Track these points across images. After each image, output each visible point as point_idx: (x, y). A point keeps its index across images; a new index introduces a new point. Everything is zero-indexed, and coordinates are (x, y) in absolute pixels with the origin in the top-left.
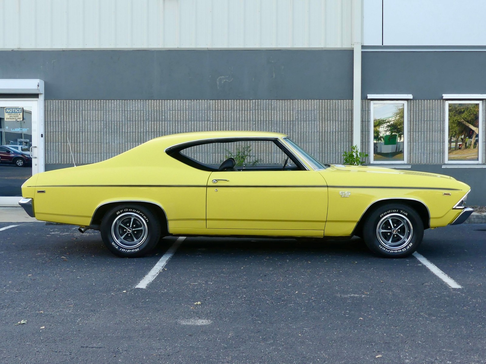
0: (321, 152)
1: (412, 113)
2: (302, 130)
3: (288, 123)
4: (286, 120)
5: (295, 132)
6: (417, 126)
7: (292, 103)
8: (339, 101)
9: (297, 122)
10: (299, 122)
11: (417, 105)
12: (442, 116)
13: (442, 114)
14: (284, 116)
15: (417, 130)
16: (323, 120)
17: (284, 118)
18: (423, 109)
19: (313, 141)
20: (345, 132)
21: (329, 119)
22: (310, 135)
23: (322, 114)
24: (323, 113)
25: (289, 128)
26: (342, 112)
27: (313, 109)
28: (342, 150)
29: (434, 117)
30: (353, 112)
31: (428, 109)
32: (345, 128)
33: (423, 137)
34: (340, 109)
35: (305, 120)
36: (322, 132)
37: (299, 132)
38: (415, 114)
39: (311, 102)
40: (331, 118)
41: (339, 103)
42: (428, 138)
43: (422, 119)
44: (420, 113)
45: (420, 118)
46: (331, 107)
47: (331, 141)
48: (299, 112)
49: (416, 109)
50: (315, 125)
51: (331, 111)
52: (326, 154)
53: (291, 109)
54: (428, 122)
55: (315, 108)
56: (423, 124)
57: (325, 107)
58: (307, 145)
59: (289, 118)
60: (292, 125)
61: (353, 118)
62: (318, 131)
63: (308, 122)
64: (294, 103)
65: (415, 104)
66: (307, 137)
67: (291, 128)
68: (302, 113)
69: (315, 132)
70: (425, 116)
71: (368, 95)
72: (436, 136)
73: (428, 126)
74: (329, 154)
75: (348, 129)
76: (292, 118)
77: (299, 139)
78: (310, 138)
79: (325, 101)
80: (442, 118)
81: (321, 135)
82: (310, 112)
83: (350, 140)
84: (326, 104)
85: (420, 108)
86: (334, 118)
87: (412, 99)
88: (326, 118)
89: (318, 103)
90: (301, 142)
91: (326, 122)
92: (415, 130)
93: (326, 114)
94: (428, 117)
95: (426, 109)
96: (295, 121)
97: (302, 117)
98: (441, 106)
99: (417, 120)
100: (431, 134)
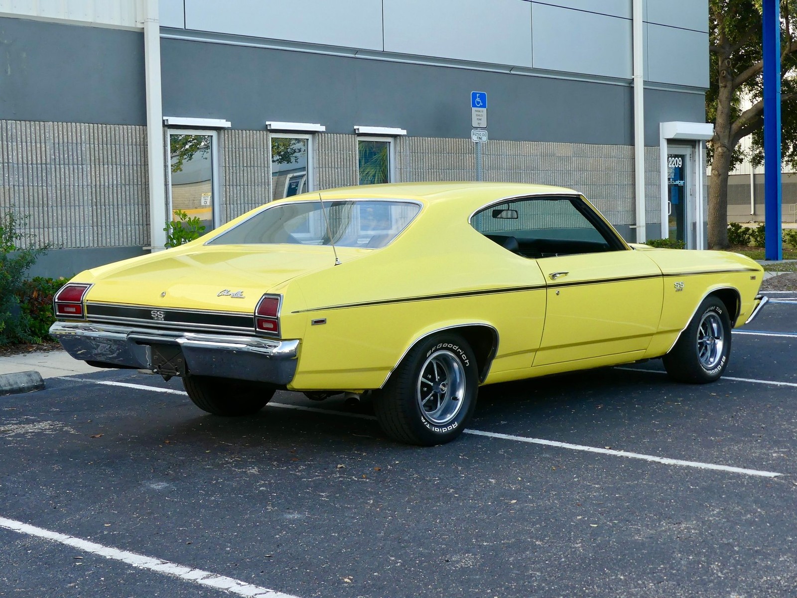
0: (95, 224)
1: (227, 153)
2: (63, 182)
3: (37, 167)
4: (35, 162)
5: (51, 186)
6: (235, 175)
7: (42, 128)
8: (121, 127)
9: (53, 166)
10: (58, 166)
11: (234, 139)
13: (266, 155)
14: (29, 154)
15: (235, 184)
16: (97, 163)
17: (30, 158)
18: (241, 146)
19: (81, 204)
20: (131, 186)
21: (106, 160)
22: (76, 192)
23: (94, 151)
24: (97, 149)
25: (40, 179)
26: (126, 148)
27: (79, 141)
28: (129, 219)
29: (255, 159)
30: (142, 149)
31: (248, 147)
32: (131, 178)
33: (242, 195)
34: (122, 142)
35: (67, 163)
36: (96, 185)
37: (58, 186)
38: (230, 154)
39: (76, 127)
40: (110, 160)
41: (121, 131)
42: (250, 197)
43: (241, 164)
44: (237, 152)
45: (238, 162)
46: (109, 139)
47: (111, 203)
48: (57, 146)
49: (232, 146)
50: (85, 173)
51: (109, 146)
52: (104, 229)
53: (43, 141)
54: (249, 168)
55: (83, 140)
56: (242, 172)
57: (98, 138)
58: (73, 210)
59: (39, 158)
60: (45, 171)
61: (143, 159)
62: (89, 183)
63: (71, 167)
64: (47, 128)
65: (230, 136)
66: (72, 196)
67: (44, 178)
68: (61, 148)
69: (85, 187)
70: (245, 158)
71: (165, 118)
72: (260, 193)
73: (249, 176)
74: (108, 227)
75: (136, 181)
76: (44, 158)
77: (59, 200)
78: (77, 198)
79: (98, 126)
80: (266, 162)
81: (94, 192)
82: (74, 147)
83: (140, 200)
84: (100, 132)
85: (237, 144)
86: (114, 159)
87: (228, 129)
88: (101, 158)
89: (87, 130)
90: (61, 206)
91: (101, 166)
92: (231, 183)
93: (101, 152)
94: (249, 159)
95: (245, 146)
96: (51, 164)
97: (62, 156)
98: (265, 141)
99: (234, 165)
100: (253, 190)
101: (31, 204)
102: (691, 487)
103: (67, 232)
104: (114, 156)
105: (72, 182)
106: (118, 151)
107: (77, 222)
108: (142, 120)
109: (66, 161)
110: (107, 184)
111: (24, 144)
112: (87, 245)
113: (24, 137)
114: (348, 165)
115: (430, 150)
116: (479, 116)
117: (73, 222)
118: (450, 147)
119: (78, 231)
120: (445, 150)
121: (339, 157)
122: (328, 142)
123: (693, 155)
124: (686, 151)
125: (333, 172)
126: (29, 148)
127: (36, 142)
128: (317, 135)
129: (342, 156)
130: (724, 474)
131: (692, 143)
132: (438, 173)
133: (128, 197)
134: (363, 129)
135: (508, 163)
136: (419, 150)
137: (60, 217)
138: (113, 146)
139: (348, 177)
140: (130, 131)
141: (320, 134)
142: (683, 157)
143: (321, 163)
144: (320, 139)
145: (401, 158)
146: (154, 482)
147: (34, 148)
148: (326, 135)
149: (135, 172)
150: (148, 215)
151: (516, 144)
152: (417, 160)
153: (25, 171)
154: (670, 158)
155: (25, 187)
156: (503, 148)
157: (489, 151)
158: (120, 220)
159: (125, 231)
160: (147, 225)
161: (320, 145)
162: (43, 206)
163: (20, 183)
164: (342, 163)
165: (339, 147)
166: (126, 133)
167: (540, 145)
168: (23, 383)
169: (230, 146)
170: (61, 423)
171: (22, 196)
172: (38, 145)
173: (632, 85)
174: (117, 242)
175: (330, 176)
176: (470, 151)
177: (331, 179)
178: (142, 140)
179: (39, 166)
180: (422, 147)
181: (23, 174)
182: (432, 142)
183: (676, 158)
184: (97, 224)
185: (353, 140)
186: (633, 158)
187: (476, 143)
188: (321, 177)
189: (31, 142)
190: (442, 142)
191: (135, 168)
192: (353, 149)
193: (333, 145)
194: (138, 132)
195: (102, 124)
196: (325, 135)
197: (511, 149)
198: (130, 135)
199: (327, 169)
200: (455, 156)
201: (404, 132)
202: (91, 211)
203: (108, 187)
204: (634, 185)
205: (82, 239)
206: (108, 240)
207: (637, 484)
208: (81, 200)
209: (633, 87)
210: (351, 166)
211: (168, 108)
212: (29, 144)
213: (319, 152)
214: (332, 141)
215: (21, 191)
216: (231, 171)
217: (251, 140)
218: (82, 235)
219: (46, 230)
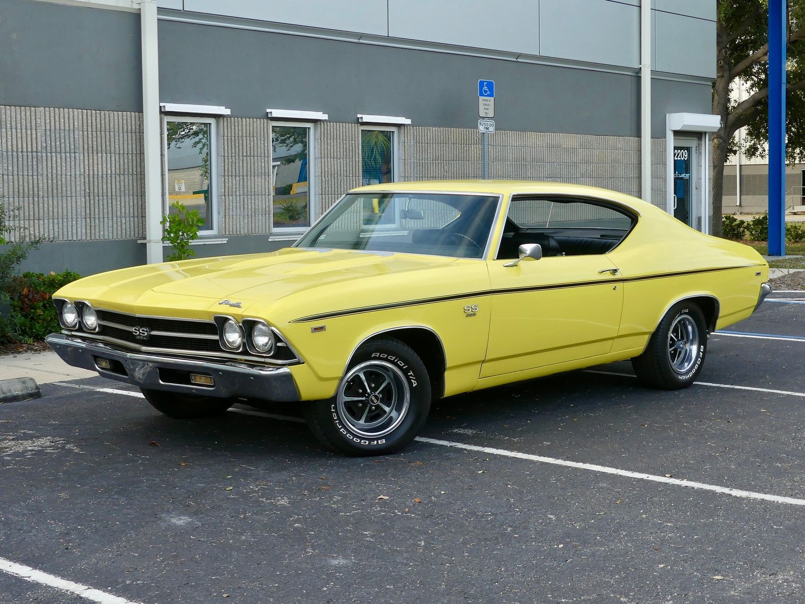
0: (88, 216)
1: (226, 142)
2: (54, 171)
3: (27, 155)
4: (25, 150)
5: (42, 175)
6: (234, 164)
7: (33, 114)
8: (116, 113)
9: (44, 154)
10: (49, 154)
11: (233, 127)
12: (266, 148)
13: (266, 145)
14: (19, 142)
15: (234, 174)
16: (90, 151)
17: (20, 146)
18: (240, 134)
19: (74, 194)
20: (126, 176)
21: (99, 149)
22: (68, 182)
23: (88, 138)
24: (90, 136)
25: (30, 168)
26: (121, 136)
27: (72, 128)
28: (123, 211)
29: (256, 149)
30: (138, 137)
31: (248, 135)
32: (126, 167)
33: (241, 186)
34: (117, 130)
35: (59, 151)
36: (89, 175)
37: (50, 175)
38: (229, 143)
39: (69, 113)
40: (104, 148)
41: (116, 118)
42: (249, 188)
43: (241, 154)
44: (237, 141)
45: (237, 151)
46: (103, 126)
47: (105, 194)
48: (48, 133)
49: (231, 134)
50: (77, 162)
51: (103, 133)
52: (97, 221)
53: (34, 127)
54: (248, 158)
55: (76, 126)
56: (241, 162)
57: (92, 125)
58: (65, 201)
59: (29, 146)
60: (36, 160)
61: (138, 148)
62: (82, 173)
63: (63, 155)
64: (38, 114)
65: (229, 124)
66: (64, 186)
67: (35, 167)
68: (53, 135)
69: (77, 176)
70: (245, 147)
71: (162, 104)
72: (260, 184)
73: (249, 166)
74: (101, 219)
75: (131, 170)
76: (34, 145)
77: (50, 190)
78: (69, 188)
79: (91, 112)
80: (266, 152)
81: (87, 181)
82: (66, 135)
83: (135, 191)
84: (94, 118)
85: (237, 132)
86: (108, 148)
87: (227, 116)
88: (95, 146)
89: (80, 116)
90: (53, 197)
91: (95, 154)
92: (230, 174)
93: (95, 139)
94: (248, 149)
95: (244, 135)
96: (42, 152)
97: (53, 144)
98: (266, 130)
99: (234, 155)
100: (253, 181)
101: (21, 195)
102: (775, 527)
103: (58, 224)
104: (108, 143)
105: (64, 172)
106: (112, 139)
107: (69, 214)
108: (139, 107)
109: (58, 149)
110: (100, 173)
111: (14, 130)
112: (79, 238)
113: (14, 123)
114: (351, 155)
115: (434, 140)
116: (486, 106)
117: (65, 213)
118: (455, 137)
119: (70, 223)
120: (450, 140)
121: (342, 146)
122: (330, 131)
123: (699, 147)
124: (692, 143)
125: (336, 163)
126: (19, 135)
127: (26, 129)
128: (319, 123)
129: (345, 146)
131: (698, 135)
132: (442, 165)
133: (122, 187)
134: (367, 118)
135: (513, 155)
136: (423, 140)
137: (51, 209)
138: (107, 133)
139: (351, 168)
140: (125, 118)
141: (322, 123)
142: (688, 149)
143: (323, 153)
144: (322, 128)
145: (405, 148)
146: (174, 516)
147: (24, 135)
148: (329, 123)
149: (130, 161)
150: (143, 207)
151: (522, 135)
152: (421, 151)
153: (15, 160)
154: (676, 151)
155: (14, 176)
156: (508, 139)
157: (495, 142)
158: (114, 212)
159: (119, 224)
160: (142, 217)
161: (322, 134)
162: (33, 196)
163: (9, 171)
164: (345, 153)
165: (341, 137)
166: (121, 120)
167: (546, 136)
168: (17, 390)
169: (229, 135)
170: (62, 439)
171: (11, 187)
172: (29, 132)
173: (639, 75)
174: (111, 235)
175: (332, 167)
176: (475, 142)
177: (333, 169)
178: (138, 127)
179: (30, 154)
180: (426, 137)
181: (13, 162)
182: (437, 133)
183: (682, 151)
184: (90, 216)
185: (356, 129)
186: (640, 150)
187: (484, 133)
188: (323, 167)
189: (21, 129)
190: (447, 132)
191: (130, 158)
192: (356, 139)
193: (335, 134)
194: (133, 119)
195: (95, 110)
196: (327, 124)
197: (516, 140)
198: (125, 122)
199: (329, 159)
200: (460, 147)
201: (408, 122)
202: (84, 202)
203: (102, 177)
204: (640, 177)
205: (74, 231)
206: (102, 233)
207: (713, 523)
208: (74, 191)
209: (641, 77)
210: (354, 156)
211: (165, 94)
212: (19, 131)
213: (321, 141)
214: (335, 130)
215: (11, 180)
216: (230, 160)
217: (251, 128)
218: (74, 227)
219: (36, 221)
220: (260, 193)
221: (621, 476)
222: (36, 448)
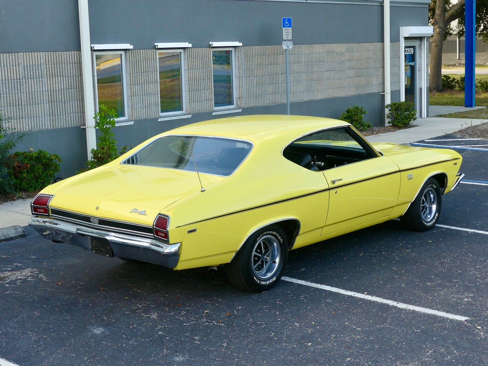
1: (131, 65)
2: (30, 90)
3: (14, 82)
4: (13, 78)
5: (23, 93)
6: (136, 78)
7: (17, 57)
8: (65, 53)
9: (24, 80)
10: (27, 80)
11: (135, 56)
12: (155, 67)
13: (155, 64)
14: (9, 74)
15: (136, 83)
16: (51, 76)
17: (9, 76)
18: (139, 60)
19: (42, 102)
20: (73, 89)
21: (56, 74)
22: (39, 95)
23: (49, 69)
24: (50, 67)
25: (16, 89)
26: (69, 66)
27: (39, 63)
28: (72, 110)
29: (149, 67)
30: (79, 66)
31: (144, 60)
32: (72, 84)
33: (141, 90)
34: (66, 62)
35: (33, 78)
36: (51, 90)
37: (28, 92)
38: (133, 65)
39: (37, 55)
40: (59, 74)
41: (65, 56)
42: (146, 91)
43: (140, 71)
44: (137, 64)
45: (138, 70)
46: (58, 61)
47: (60, 101)
48: (26, 67)
49: (134, 60)
50: (44, 83)
51: (58, 65)
52: (56, 117)
53: (17, 65)
54: (145, 73)
55: (42, 62)
56: (140, 76)
57: (51, 61)
58: (37, 107)
59: (15, 76)
60: (19, 84)
61: (79, 72)
62: (47, 89)
63: (35, 80)
64: (19, 57)
65: (133, 54)
66: (36, 98)
67: (19, 88)
68: (29, 68)
69: (44, 92)
70: (142, 67)
71: (92, 45)
72: (152, 88)
73: (145, 78)
74: (59, 116)
75: (75, 86)
76: (18, 75)
77: (28, 101)
78: (39, 99)
79: (51, 53)
80: (155, 69)
81: (50, 94)
82: (36, 68)
83: (78, 98)
84: (52, 57)
85: (137, 58)
86: (61, 74)
87: (131, 50)
88: (53, 73)
89: (44, 56)
90: (30, 104)
91: (54, 78)
92: (134, 83)
93: (53, 69)
94: (145, 68)
95: (142, 60)
96: (22, 79)
97: (29, 74)
98: (154, 56)
99: (136, 72)
100: (148, 87)
101: (12, 105)
102: (415, 330)
103: (34, 120)
104: (61, 71)
105: (36, 90)
106: (64, 68)
107: (40, 114)
108: (78, 48)
109: (32, 77)
110: (57, 89)
111: (6, 68)
112: (47, 127)
113: (5, 63)
114: (206, 67)
115: (257, 54)
116: (287, 33)
117: (37, 114)
118: (269, 51)
119: (41, 120)
120: (266, 53)
121: (200, 62)
122: (193, 53)
123: (420, 46)
124: (416, 43)
125: (197, 72)
126: (9, 70)
127: (13, 66)
128: (186, 49)
129: (202, 62)
130: (435, 317)
131: (420, 39)
132: (262, 68)
133: (71, 96)
134: (215, 44)
135: (305, 59)
136: (250, 55)
137: (29, 112)
138: (61, 65)
139: (206, 75)
140: (70, 55)
141: (188, 49)
142: (414, 47)
143: (189, 67)
144: (189, 52)
145: (239, 60)
146: (95, 327)
147: (12, 70)
148: (192, 49)
149: (75, 80)
150: (83, 107)
151: (310, 47)
152: (248, 61)
153: (7, 85)
154: (406, 49)
155: (7, 94)
156: (302, 50)
157: (294, 52)
158: (66, 111)
159: (69, 117)
160: (83, 113)
161: (189, 56)
162: (19, 105)
163: (4, 92)
164: (202, 66)
165: (200, 56)
166: (68, 57)
167: (325, 46)
168: (12, 234)
169: (133, 60)
170: (37, 270)
171: (5, 101)
172: (14, 68)
173: (383, 4)
174: (65, 124)
175: (195, 75)
176: (282, 53)
177: (195, 76)
178: (78, 60)
179: (16, 81)
180: (252, 52)
181: (6, 86)
182: (258, 49)
183: (410, 48)
184: (52, 114)
185: (209, 51)
186: (383, 51)
187: (286, 50)
188: (190, 75)
189: (10, 66)
190: (264, 48)
191: (75, 78)
192: (209, 57)
193: (196, 55)
194: (75, 55)
195: (53, 52)
196: (191, 49)
197: (307, 50)
198: (71, 57)
199: (193, 70)
200: (272, 57)
201: (241, 44)
202: (48, 106)
203: (59, 91)
204: (383, 67)
205: (44, 124)
206: (60, 124)
207: (383, 328)
208: (42, 100)
209: (383, 6)
210: (208, 67)
211: (94, 39)
212: (9, 67)
213: (188, 60)
214: (196, 52)
215: (5, 97)
216: (134, 75)
217: (146, 55)
218: (43, 122)
219: (21, 120)
220: (152, 93)
221: (340, 294)
222: (23, 278)
